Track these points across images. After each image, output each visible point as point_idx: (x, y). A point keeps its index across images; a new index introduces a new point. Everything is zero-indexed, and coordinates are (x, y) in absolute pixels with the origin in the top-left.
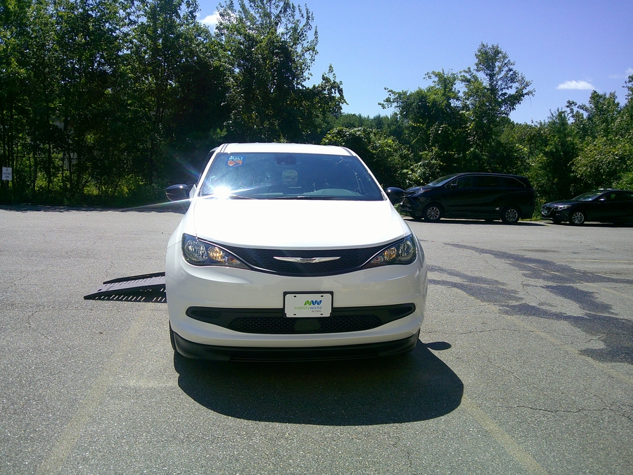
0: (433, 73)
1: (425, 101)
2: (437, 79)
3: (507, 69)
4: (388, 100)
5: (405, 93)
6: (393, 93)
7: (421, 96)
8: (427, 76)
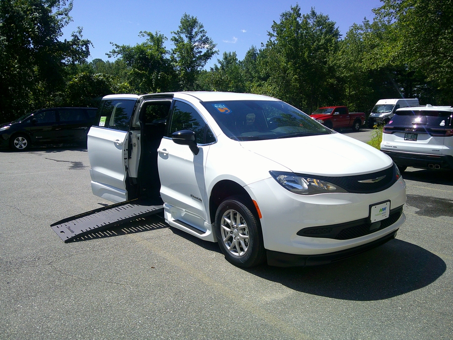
0: (145, 32)
1: (145, 54)
2: (149, 38)
3: (201, 35)
4: (114, 52)
5: (128, 48)
6: (118, 46)
7: (140, 50)
8: (140, 34)
